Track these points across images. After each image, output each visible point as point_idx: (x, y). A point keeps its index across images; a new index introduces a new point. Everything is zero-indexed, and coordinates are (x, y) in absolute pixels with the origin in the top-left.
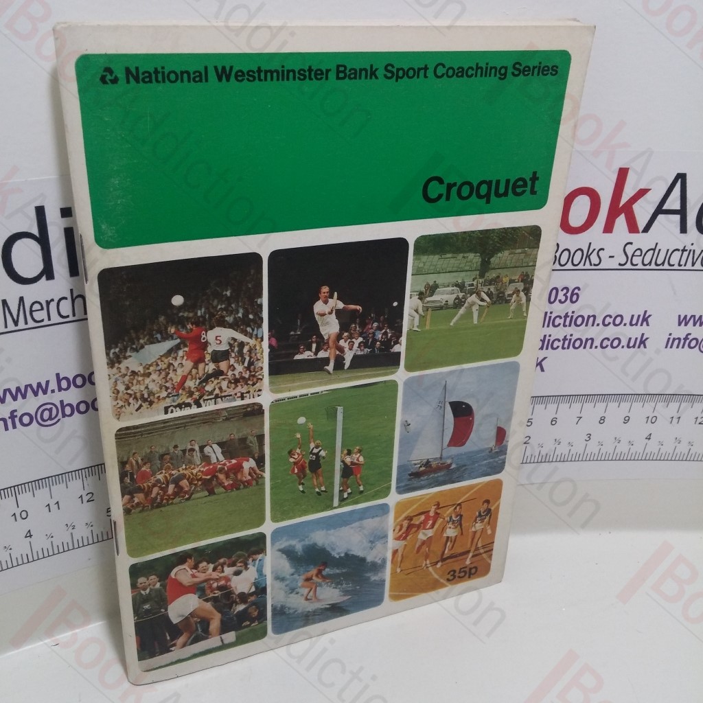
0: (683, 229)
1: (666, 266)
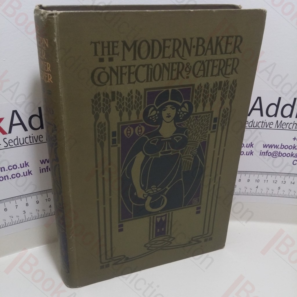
0: (262, 115)
1: (257, 127)
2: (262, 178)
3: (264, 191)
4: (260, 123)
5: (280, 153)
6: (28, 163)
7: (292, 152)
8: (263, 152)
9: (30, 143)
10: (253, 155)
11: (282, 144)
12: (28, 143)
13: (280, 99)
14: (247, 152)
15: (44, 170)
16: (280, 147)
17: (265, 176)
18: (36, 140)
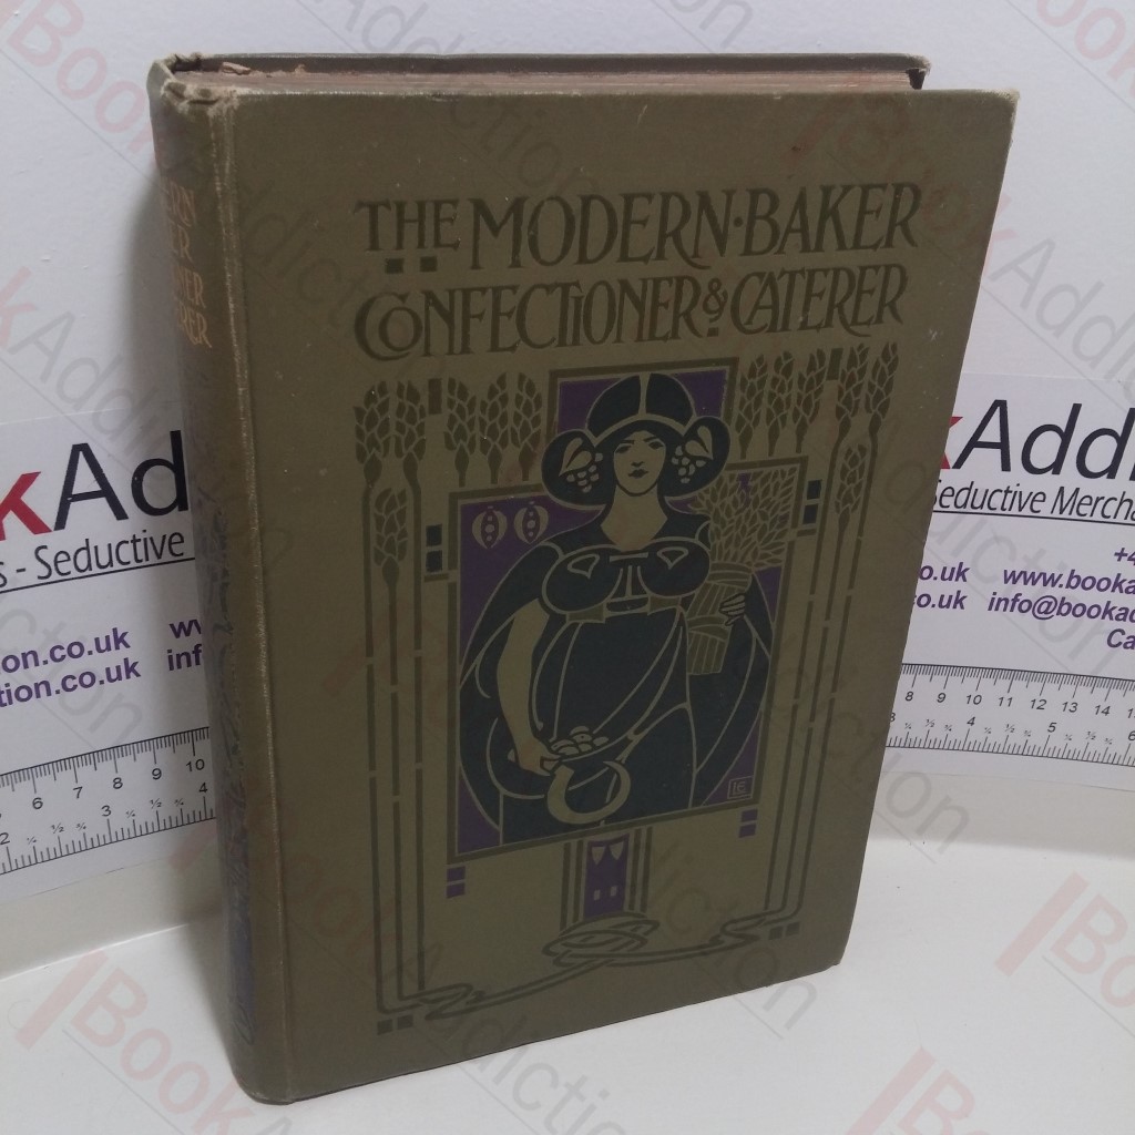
2: (991, 689)
3: (997, 737)
4: (997, 493)
5: (1062, 604)
6: (124, 634)
7: (1109, 603)
8: (1000, 600)
9: (134, 564)
10: (962, 607)
11: (1073, 571)
12: (128, 563)
13: (1076, 409)
14: (942, 596)
15: (184, 659)
16: (1063, 581)
17: (1003, 683)
18: (159, 551)
